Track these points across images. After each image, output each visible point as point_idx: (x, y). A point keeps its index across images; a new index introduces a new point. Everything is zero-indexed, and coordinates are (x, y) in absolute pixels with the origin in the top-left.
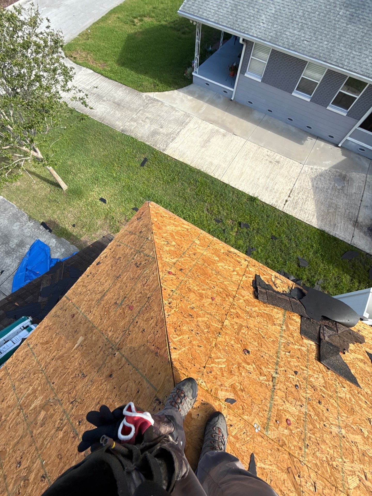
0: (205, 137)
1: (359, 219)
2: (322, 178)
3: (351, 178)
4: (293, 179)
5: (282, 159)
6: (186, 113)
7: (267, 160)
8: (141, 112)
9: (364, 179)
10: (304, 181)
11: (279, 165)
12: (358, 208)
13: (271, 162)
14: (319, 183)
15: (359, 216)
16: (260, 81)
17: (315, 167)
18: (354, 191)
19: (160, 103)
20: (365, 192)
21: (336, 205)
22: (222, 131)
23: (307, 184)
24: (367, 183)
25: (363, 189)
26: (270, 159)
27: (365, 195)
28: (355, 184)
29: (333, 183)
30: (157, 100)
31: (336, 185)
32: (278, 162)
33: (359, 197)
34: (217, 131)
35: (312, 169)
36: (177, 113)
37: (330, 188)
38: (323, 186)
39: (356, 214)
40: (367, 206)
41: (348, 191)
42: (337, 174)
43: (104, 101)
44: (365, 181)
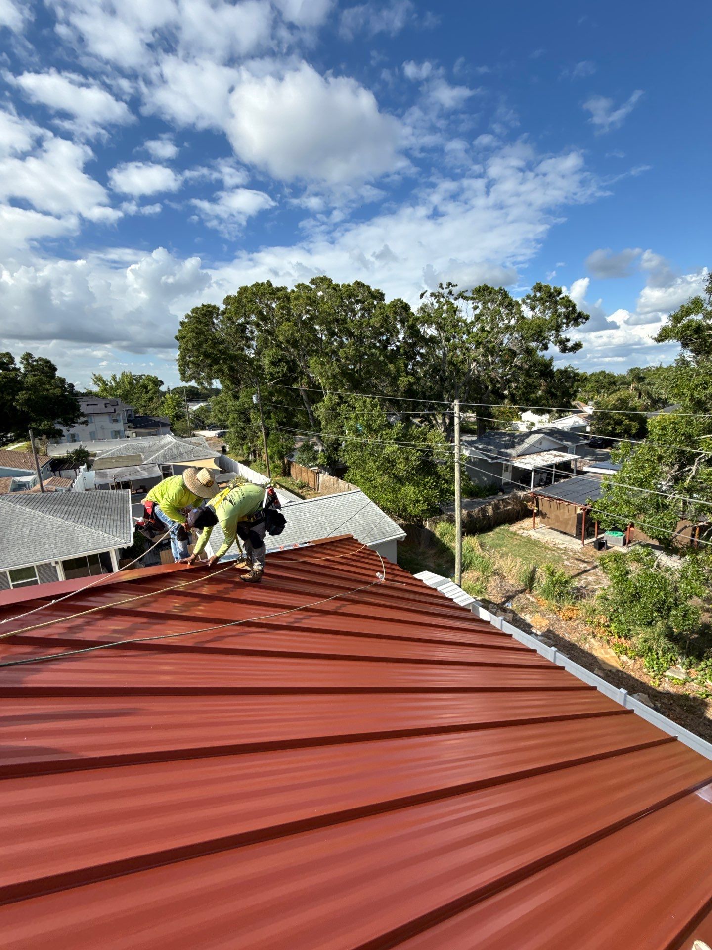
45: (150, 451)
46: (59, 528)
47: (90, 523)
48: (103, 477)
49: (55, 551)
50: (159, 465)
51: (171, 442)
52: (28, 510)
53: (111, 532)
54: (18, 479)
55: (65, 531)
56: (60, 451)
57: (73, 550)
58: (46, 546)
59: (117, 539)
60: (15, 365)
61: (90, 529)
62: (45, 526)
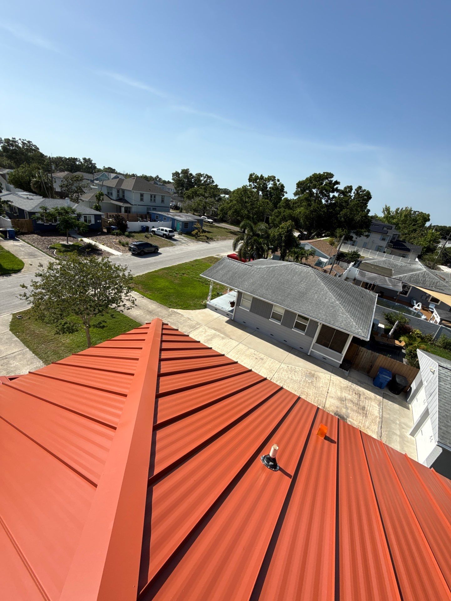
0: (209, 338)
1: (326, 405)
2: (296, 374)
3: (318, 376)
4: (273, 371)
5: (265, 358)
6: (198, 323)
7: (253, 357)
8: (165, 318)
9: (329, 378)
10: (281, 374)
11: (263, 361)
12: (325, 397)
13: (257, 358)
14: (293, 376)
15: (326, 403)
16: (249, 311)
17: (291, 366)
18: (321, 385)
19: (180, 315)
20: (330, 387)
21: (307, 393)
22: (222, 335)
23: (284, 376)
24: (331, 381)
25: (328, 385)
26: (255, 356)
27: (330, 389)
28: (321, 380)
29: (304, 377)
30: (180, 314)
31: (307, 379)
32: (262, 359)
33: (326, 389)
34: (218, 335)
35: (288, 366)
36: (191, 322)
37: (302, 381)
38: (296, 379)
39: (324, 402)
40: (332, 397)
41: (317, 385)
42: (308, 372)
43: (140, 309)
44: (329, 380)
45: (401, 270)
46: (332, 303)
47: (349, 310)
48: (362, 276)
49: (324, 317)
50: (402, 283)
51: (420, 269)
52: (322, 284)
53: (358, 323)
54: (321, 258)
55: (333, 307)
56: (346, 249)
57: (332, 322)
58: (321, 311)
59: (360, 330)
60: (351, 193)
61: (347, 314)
62: (326, 298)
